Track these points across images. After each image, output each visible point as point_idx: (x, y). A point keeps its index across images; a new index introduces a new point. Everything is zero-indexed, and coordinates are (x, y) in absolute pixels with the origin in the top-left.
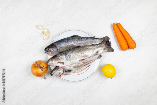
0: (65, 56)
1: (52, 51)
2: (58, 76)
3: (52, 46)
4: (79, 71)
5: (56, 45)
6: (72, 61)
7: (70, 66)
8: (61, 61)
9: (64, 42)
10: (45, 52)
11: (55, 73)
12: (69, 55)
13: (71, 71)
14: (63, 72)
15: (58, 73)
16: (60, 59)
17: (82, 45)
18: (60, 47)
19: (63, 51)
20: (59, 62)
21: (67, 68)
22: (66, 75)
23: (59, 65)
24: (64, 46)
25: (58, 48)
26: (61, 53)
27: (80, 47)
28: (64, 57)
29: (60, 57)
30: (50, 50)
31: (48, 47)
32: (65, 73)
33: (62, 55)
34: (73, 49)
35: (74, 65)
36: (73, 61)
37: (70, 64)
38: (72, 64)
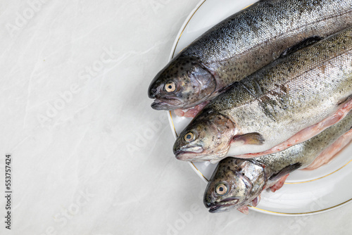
0: (255, 103)
1: (188, 90)
2: (242, 204)
3: (184, 63)
4: (328, 157)
5: (201, 54)
6: (297, 116)
7: (293, 142)
8: (245, 131)
9: (236, 35)
10: (154, 106)
11: (230, 196)
12: (278, 90)
13: (297, 165)
14: (266, 177)
15: (241, 194)
16: (235, 119)
17: (324, 26)
18: (220, 62)
19: (235, 78)
20: (234, 138)
21: (278, 156)
22: (274, 188)
23: (238, 149)
24: (244, 49)
25: (213, 68)
26: (232, 90)
27: (318, 39)
28: (254, 106)
29: (232, 113)
30: (179, 89)
31: (165, 76)
32: (270, 183)
33: (238, 100)
34: (281, 57)
35: (308, 136)
36: (306, 115)
37: (290, 135)
38: (299, 133)
